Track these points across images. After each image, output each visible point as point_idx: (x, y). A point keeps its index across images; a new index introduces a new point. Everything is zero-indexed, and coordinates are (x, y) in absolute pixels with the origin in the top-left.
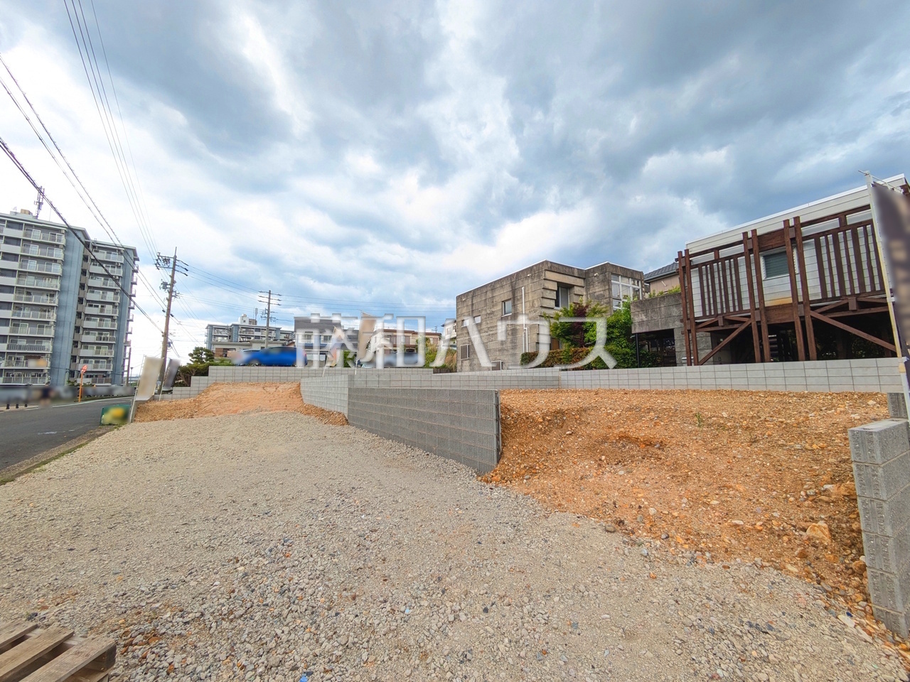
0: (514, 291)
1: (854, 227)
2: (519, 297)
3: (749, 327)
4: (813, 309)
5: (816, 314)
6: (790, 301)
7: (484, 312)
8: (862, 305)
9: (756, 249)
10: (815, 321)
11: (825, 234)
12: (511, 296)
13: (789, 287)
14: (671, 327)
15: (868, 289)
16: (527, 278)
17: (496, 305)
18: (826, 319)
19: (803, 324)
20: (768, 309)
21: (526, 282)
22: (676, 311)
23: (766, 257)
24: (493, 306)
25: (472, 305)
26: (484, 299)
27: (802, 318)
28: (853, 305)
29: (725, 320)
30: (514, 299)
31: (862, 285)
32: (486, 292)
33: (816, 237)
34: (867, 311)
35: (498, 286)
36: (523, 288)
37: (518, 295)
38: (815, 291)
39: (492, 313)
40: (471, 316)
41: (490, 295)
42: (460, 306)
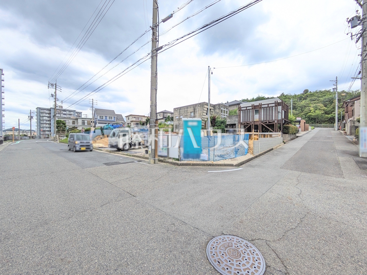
1: (270, 107)
3: (251, 125)
4: (262, 122)
5: (262, 123)
6: (258, 120)
7: (184, 115)
8: (269, 122)
9: (254, 108)
10: (262, 125)
11: (265, 107)
12: (193, 111)
13: (258, 117)
14: (235, 123)
15: (270, 120)
18: (263, 124)
19: (260, 125)
20: (254, 122)
21: (198, 107)
22: (237, 119)
23: (255, 110)
24: (187, 113)
25: (180, 112)
27: (260, 124)
28: (268, 123)
29: (247, 123)
30: (194, 112)
31: (269, 119)
33: (264, 108)
34: (269, 124)
35: (189, 107)
36: (197, 109)
37: (196, 111)
38: (262, 119)
39: (187, 115)
40: (179, 115)
41: (186, 109)
42: (175, 112)
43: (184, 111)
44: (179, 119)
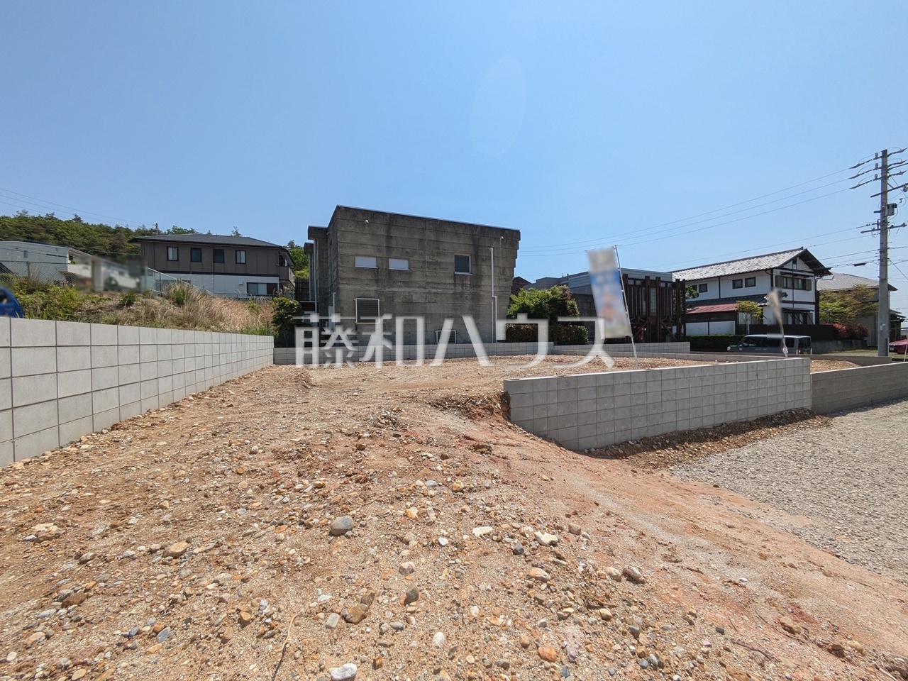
0: (477, 248)
2: (484, 258)
3: (646, 324)
4: (662, 320)
6: (656, 314)
7: (417, 258)
9: (650, 286)
12: (471, 252)
13: (655, 307)
16: (497, 239)
17: (444, 254)
20: (651, 317)
21: (495, 244)
24: (439, 254)
25: (389, 238)
26: (417, 236)
27: (659, 324)
28: (670, 321)
30: (477, 257)
32: (424, 229)
35: (449, 230)
36: (492, 249)
37: (483, 254)
39: (437, 263)
40: (384, 254)
41: (430, 235)
42: (352, 228)
43: (421, 240)
44: (382, 275)
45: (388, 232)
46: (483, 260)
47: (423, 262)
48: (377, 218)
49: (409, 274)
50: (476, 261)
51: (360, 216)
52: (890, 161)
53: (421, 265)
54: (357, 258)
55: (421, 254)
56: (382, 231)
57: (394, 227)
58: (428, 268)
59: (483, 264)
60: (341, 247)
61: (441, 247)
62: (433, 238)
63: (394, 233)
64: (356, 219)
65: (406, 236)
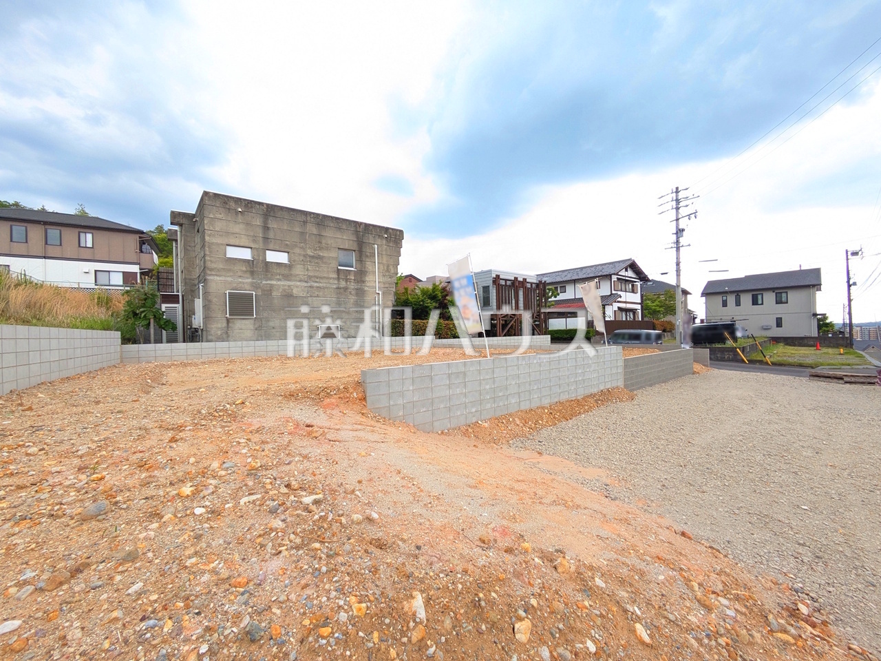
0: (360, 244)
2: (369, 254)
7: (297, 250)
12: (355, 248)
16: (381, 237)
17: (327, 249)
21: (379, 241)
24: (321, 249)
25: (266, 228)
26: (297, 229)
32: (305, 222)
35: (331, 225)
36: (376, 246)
37: (367, 250)
39: (320, 257)
40: (260, 245)
41: (312, 229)
42: (222, 216)
43: (302, 233)
44: (259, 267)
45: (265, 222)
46: (367, 256)
47: (305, 256)
48: (252, 207)
49: (289, 267)
50: (361, 256)
51: (232, 204)
52: (681, 195)
53: (302, 258)
54: (229, 248)
55: (302, 248)
56: (258, 221)
57: (271, 218)
58: (310, 261)
59: (367, 260)
60: (210, 236)
61: (324, 241)
62: (315, 231)
63: (272, 224)
64: (228, 207)
65: (285, 228)
